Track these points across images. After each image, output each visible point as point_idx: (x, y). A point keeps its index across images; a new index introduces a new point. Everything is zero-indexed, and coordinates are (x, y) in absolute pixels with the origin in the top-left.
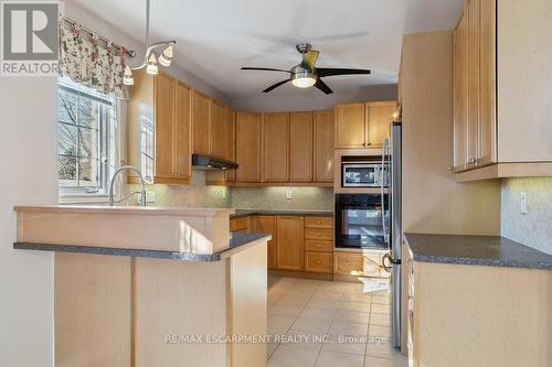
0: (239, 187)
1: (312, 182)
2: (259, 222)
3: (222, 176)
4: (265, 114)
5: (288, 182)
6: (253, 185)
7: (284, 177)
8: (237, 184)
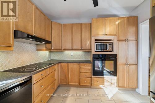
0: (53, 52)
1: (81, 50)
2: (61, 66)
3: (44, 47)
4: (63, 24)
5: (72, 50)
6: (58, 51)
7: (71, 48)
8: (52, 50)
